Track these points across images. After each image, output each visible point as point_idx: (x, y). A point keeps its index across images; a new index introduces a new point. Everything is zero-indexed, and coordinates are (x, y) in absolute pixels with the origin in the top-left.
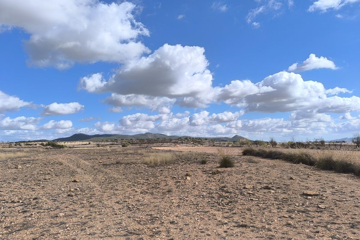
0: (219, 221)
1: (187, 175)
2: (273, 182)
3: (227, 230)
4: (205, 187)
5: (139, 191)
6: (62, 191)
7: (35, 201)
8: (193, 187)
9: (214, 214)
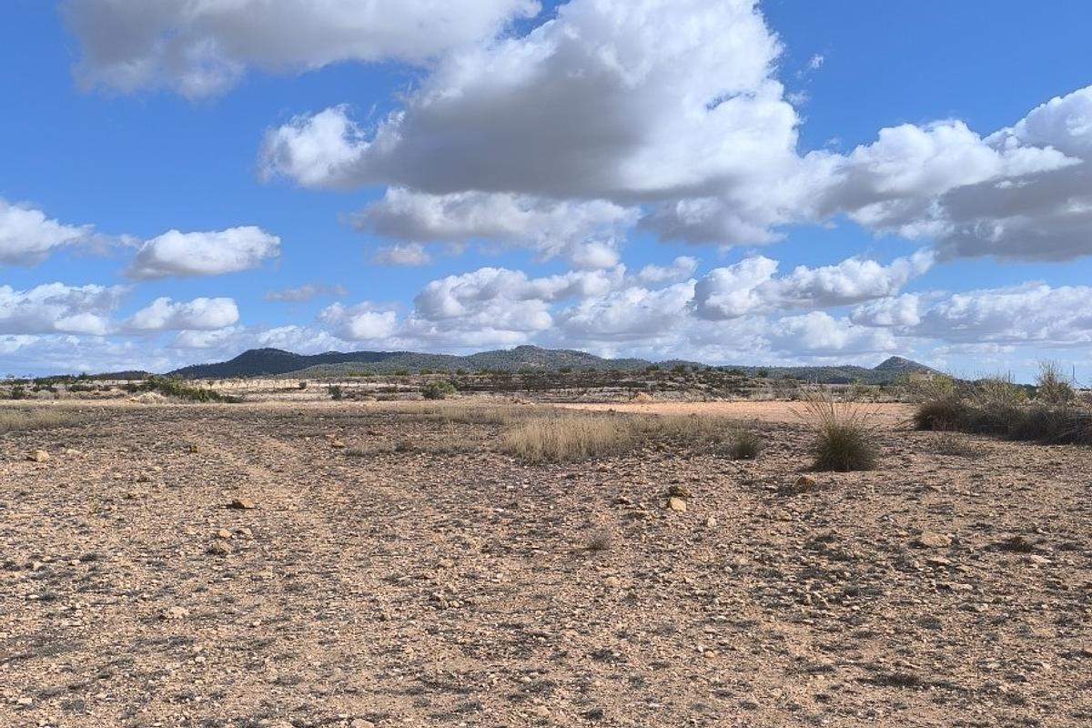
0: (799, 659)
1: (674, 493)
2: (1043, 526)
3: (830, 694)
4: (747, 536)
5: (477, 543)
6: (187, 535)
7: (87, 567)
8: (696, 535)
9: (777, 634)
